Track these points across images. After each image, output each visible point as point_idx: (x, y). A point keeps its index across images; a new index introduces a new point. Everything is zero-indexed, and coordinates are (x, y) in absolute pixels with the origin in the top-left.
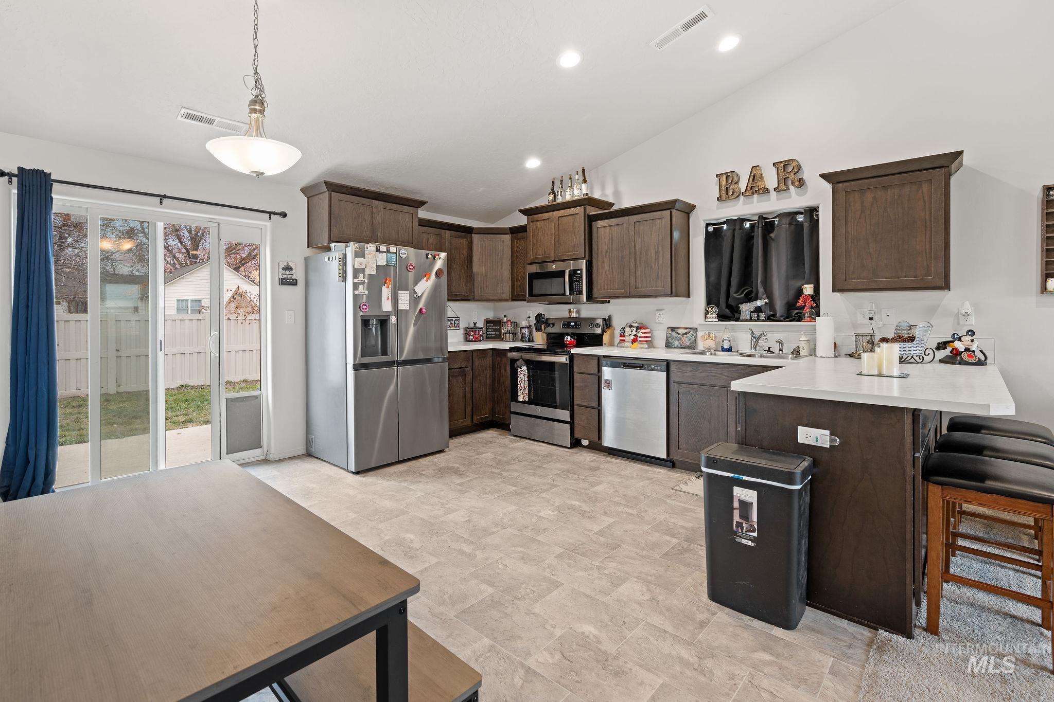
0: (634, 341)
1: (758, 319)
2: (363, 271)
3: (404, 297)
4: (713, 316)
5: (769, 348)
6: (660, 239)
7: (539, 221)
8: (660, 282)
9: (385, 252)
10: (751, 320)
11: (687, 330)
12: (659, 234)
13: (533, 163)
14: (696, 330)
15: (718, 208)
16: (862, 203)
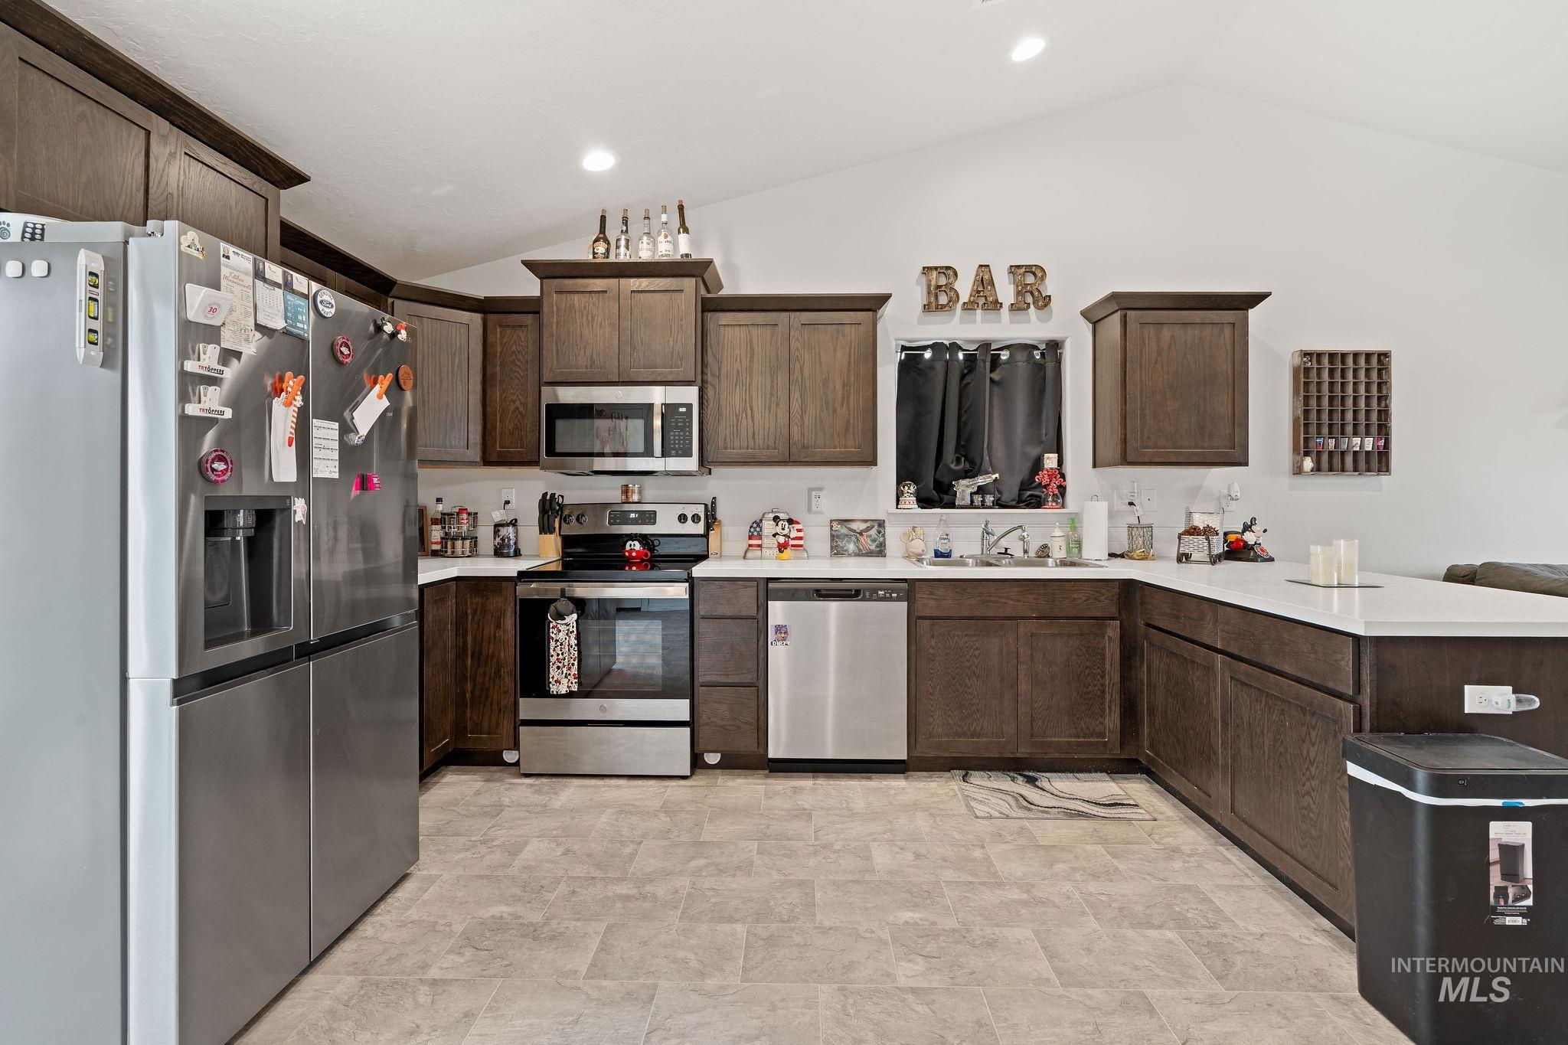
0: (782, 547)
1: (983, 506)
2: (212, 334)
3: (325, 433)
4: (910, 501)
5: (1006, 549)
6: (852, 360)
7: (577, 292)
8: (851, 437)
9: (278, 285)
10: (972, 506)
11: (868, 524)
12: (850, 352)
13: (598, 161)
14: (881, 524)
15: (920, 322)
16: (1159, 341)
